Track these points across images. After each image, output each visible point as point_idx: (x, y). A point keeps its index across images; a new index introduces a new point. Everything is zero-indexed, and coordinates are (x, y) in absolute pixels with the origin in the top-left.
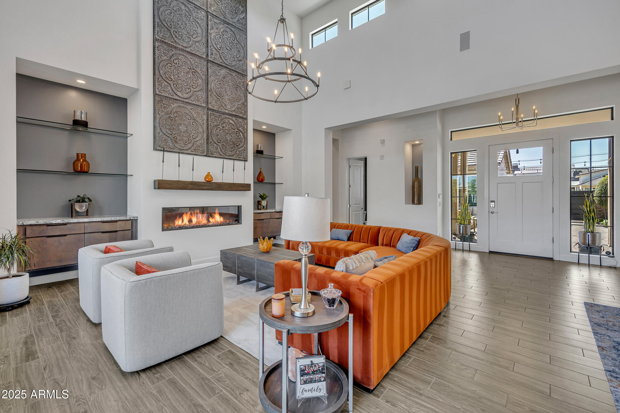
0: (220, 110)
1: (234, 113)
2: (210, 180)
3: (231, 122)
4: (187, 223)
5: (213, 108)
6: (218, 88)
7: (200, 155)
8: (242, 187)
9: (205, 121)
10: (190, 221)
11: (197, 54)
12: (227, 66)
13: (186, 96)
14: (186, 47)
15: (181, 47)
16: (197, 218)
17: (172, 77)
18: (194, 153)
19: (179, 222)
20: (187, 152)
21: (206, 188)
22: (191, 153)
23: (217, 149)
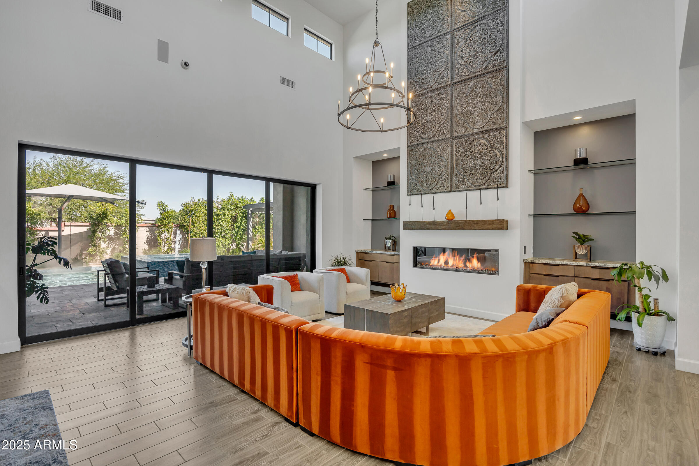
0: (467, 133)
1: (486, 128)
2: (451, 218)
3: (482, 141)
4: (443, 265)
5: (460, 135)
6: (465, 108)
7: (444, 192)
8: (490, 224)
9: (449, 154)
10: (446, 263)
11: (443, 85)
12: (476, 74)
13: (431, 135)
14: (431, 87)
15: (427, 90)
16: (454, 260)
17: (420, 124)
18: (438, 191)
19: (434, 262)
20: (432, 191)
21: (443, 227)
22: (436, 191)
23: (463, 180)
